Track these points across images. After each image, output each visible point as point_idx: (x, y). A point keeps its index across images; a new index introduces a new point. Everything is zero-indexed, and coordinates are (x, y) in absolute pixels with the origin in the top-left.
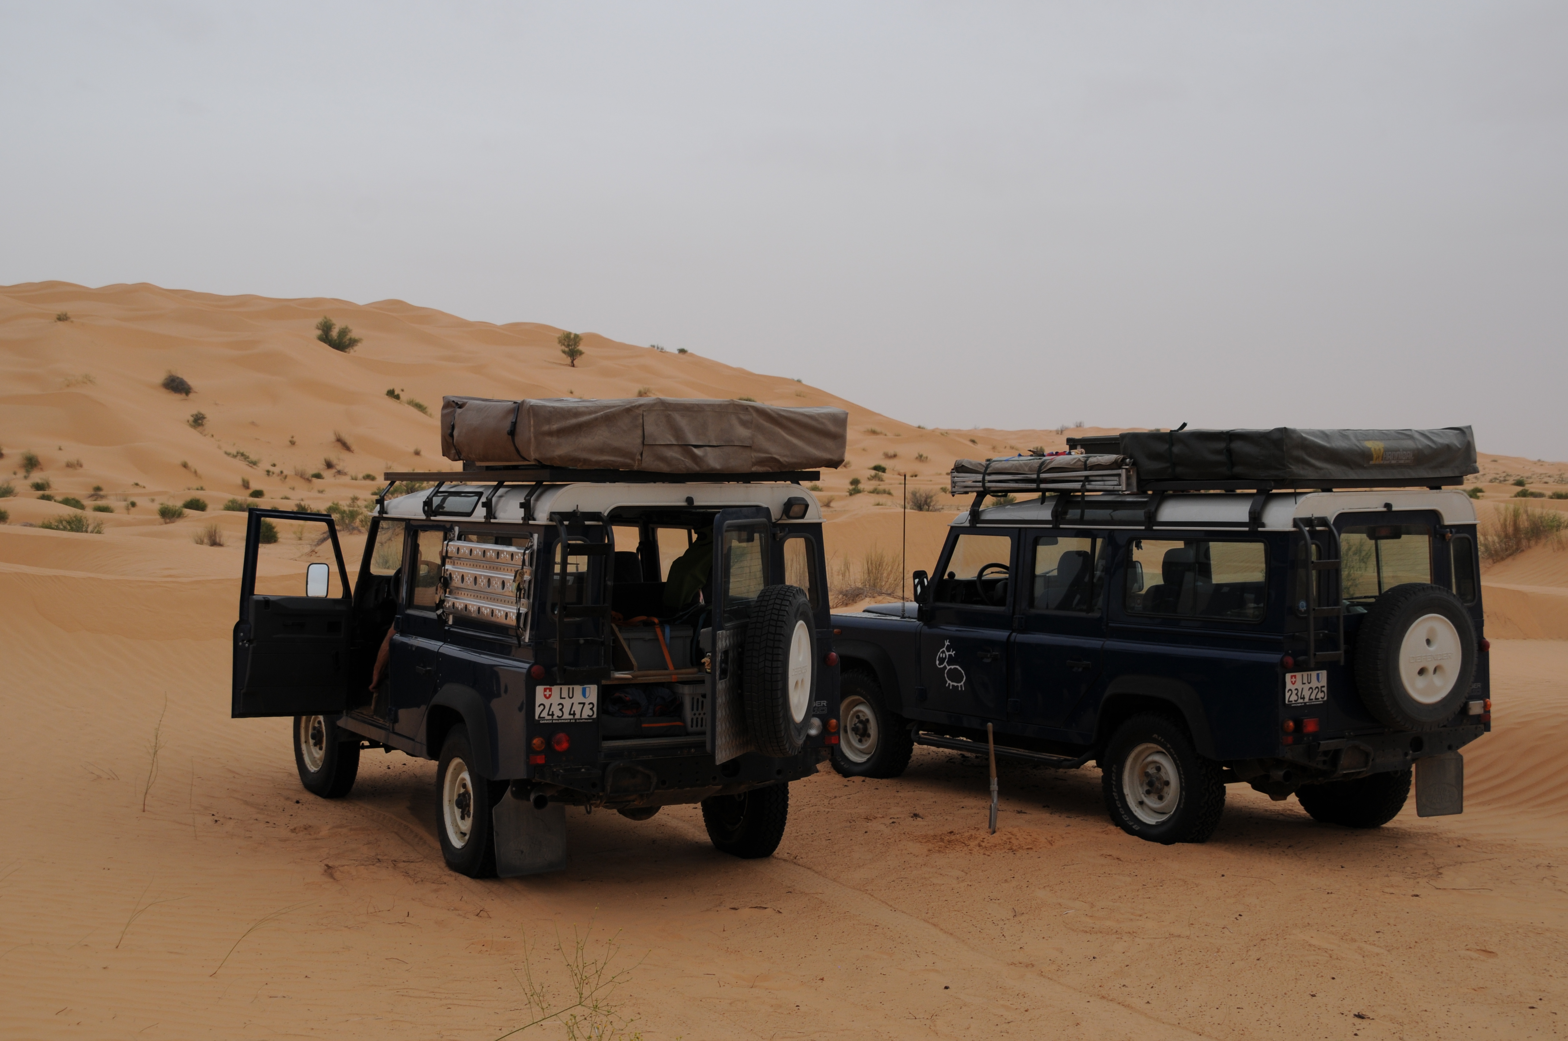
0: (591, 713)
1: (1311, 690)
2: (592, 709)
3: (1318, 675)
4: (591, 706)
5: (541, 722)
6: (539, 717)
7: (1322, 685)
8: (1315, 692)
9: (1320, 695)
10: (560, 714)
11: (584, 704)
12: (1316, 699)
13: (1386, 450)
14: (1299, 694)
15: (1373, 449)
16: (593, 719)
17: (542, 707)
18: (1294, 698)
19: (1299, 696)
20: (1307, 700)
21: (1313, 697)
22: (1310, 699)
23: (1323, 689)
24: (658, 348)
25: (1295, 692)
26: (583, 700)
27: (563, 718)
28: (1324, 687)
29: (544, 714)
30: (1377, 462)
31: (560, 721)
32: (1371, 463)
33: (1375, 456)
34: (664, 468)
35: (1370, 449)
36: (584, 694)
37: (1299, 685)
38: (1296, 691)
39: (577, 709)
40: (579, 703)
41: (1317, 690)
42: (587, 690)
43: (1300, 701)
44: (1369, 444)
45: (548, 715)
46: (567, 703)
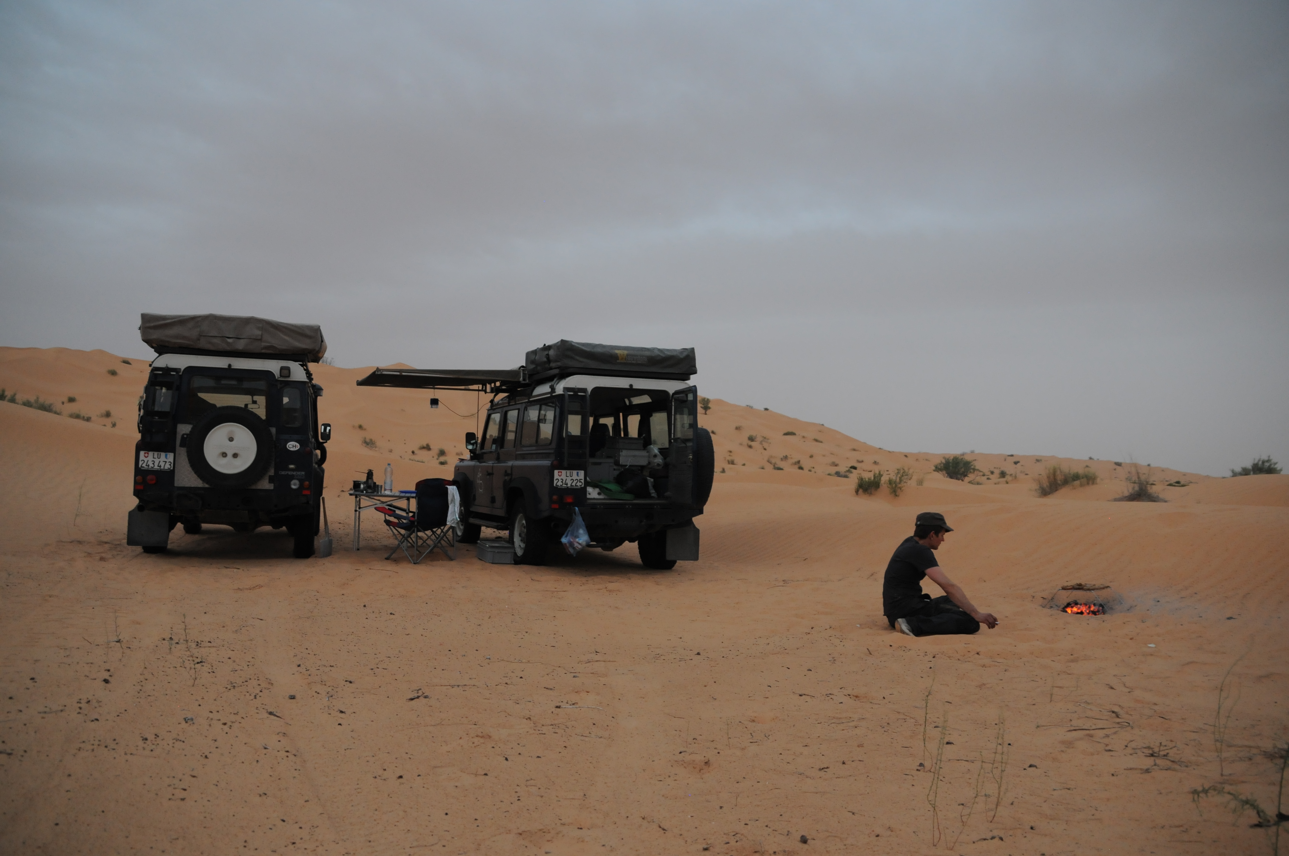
0: (169, 467)
1: (572, 481)
2: (170, 465)
3: (578, 473)
4: (170, 463)
5: (142, 469)
6: (141, 466)
7: (581, 478)
8: (575, 482)
9: (579, 484)
10: (153, 466)
11: (166, 462)
12: (576, 485)
13: (627, 355)
14: (564, 482)
15: (619, 355)
16: (171, 470)
17: (143, 462)
18: (560, 483)
19: (564, 483)
20: (569, 485)
21: (574, 484)
22: (571, 485)
23: (581, 481)
24: (750, 407)
25: (560, 481)
26: (166, 460)
27: (154, 468)
28: (582, 479)
29: (144, 465)
30: (622, 361)
31: (152, 469)
32: (618, 361)
33: (620, 358)
34: (212, 348)
35: (617, 354)
36: (166, 457)
37: (564, 477)
38: (562, 480)
39: (162, 464)
40: (164, 461)
41: (577, 481)
42: (168, 456)
43: (564, 485)
44: (617, 351)
45: (146, 465)
46: (157, 461)
